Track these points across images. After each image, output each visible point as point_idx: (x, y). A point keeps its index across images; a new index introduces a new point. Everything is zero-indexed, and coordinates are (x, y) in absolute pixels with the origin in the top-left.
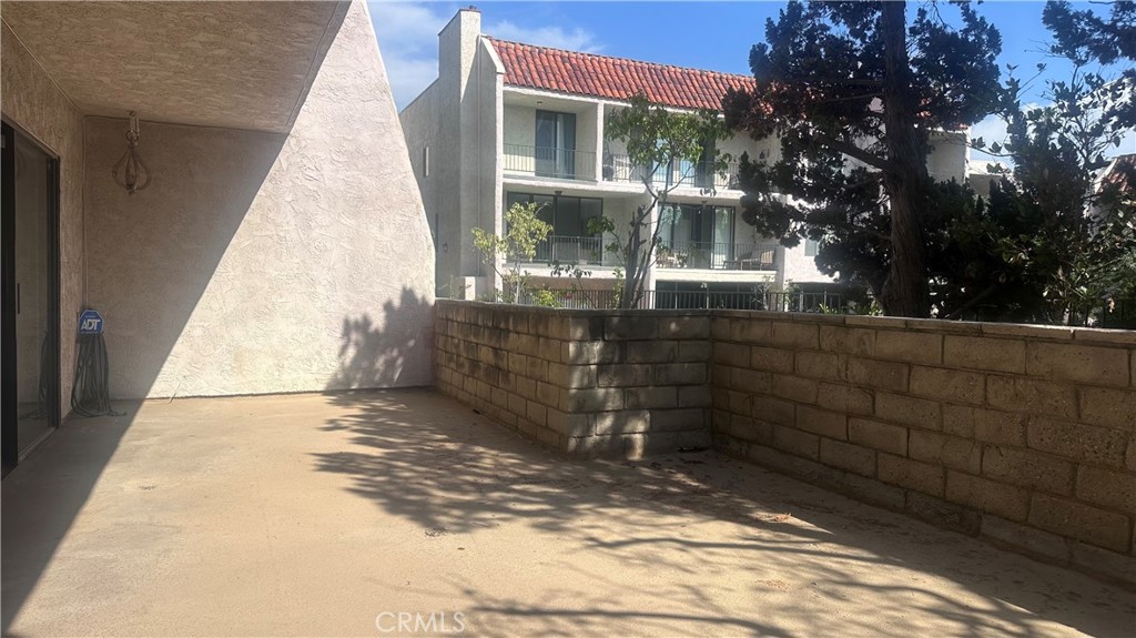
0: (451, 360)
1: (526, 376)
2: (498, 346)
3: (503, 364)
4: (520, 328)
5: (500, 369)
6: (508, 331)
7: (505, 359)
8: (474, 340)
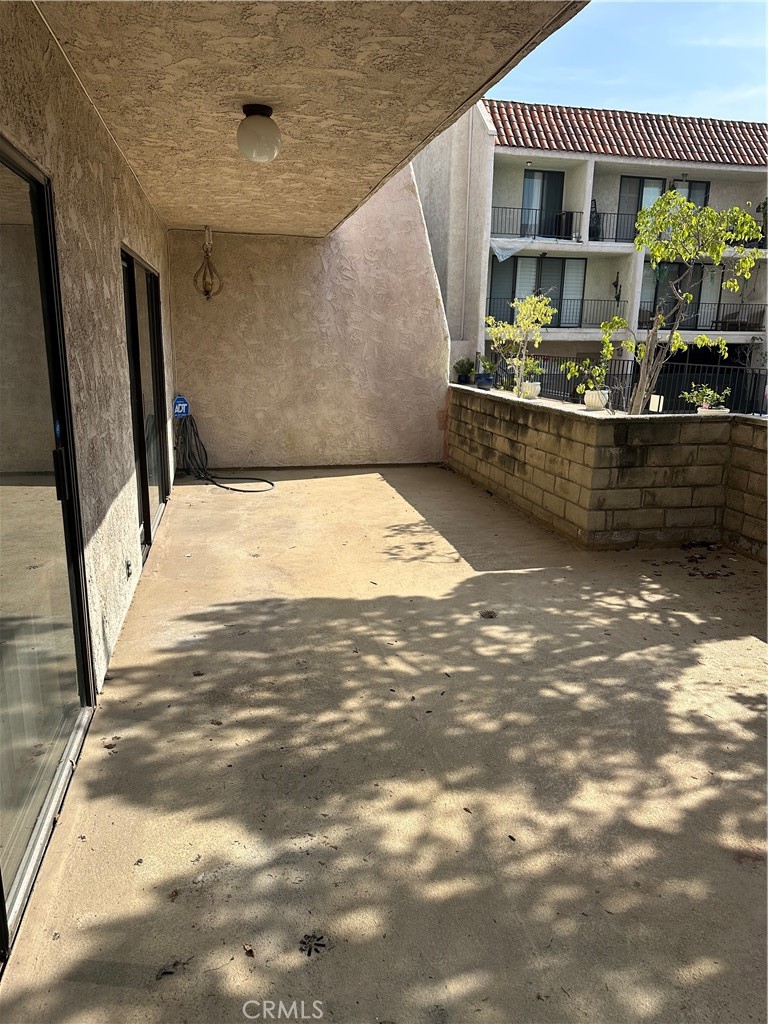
0: (463, 443)
1: (544, 471)
2: (515, 439)
3: (520, 456)
4: (540, 426)
5: (515, 459)
6: (525, 427)
7: (522, 453)
8: (490, 430)
